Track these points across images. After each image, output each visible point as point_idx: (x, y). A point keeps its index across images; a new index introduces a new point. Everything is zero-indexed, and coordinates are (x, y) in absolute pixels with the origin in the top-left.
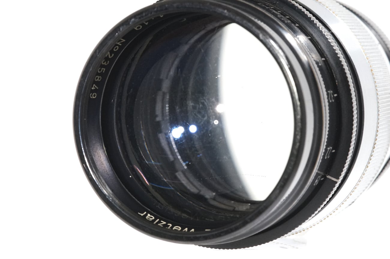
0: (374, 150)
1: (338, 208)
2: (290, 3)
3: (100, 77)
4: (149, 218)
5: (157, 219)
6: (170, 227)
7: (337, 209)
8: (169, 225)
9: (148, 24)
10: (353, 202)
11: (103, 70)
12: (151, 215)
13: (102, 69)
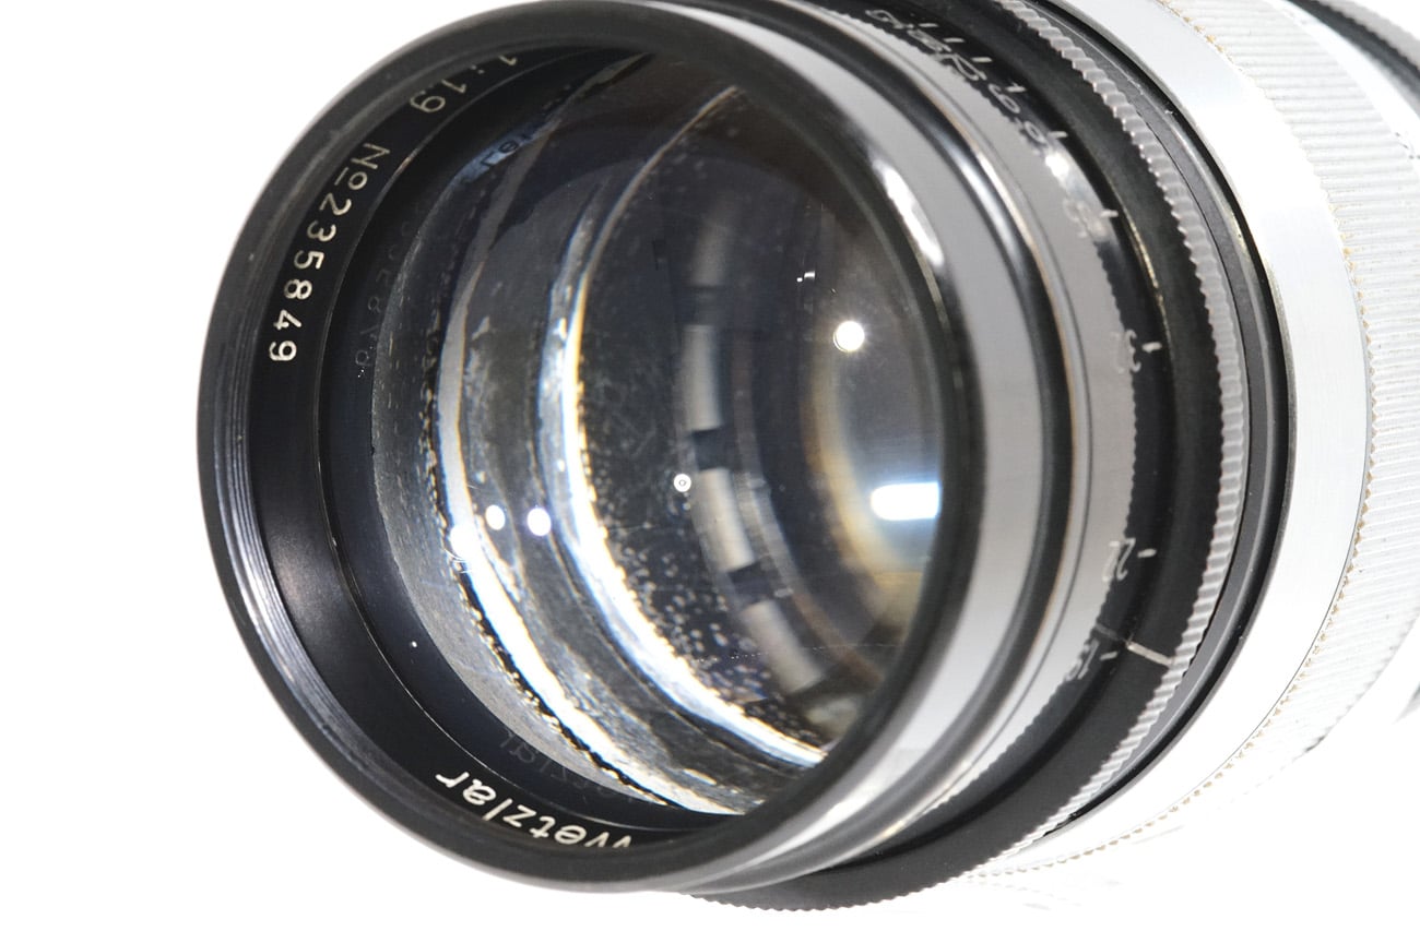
0: (1357, 546)
1: (1234, 761)
2: (996, 7)
3: (306, 283)
4: (475, 794)
5: (504, 800)
6: (547, 827)
7: (1229, 766)
8: (545, 823)
9: (468, 89)
10: (1321, 739)
11: (315, 259)
12: (484, 784)
13: (312, 254)
